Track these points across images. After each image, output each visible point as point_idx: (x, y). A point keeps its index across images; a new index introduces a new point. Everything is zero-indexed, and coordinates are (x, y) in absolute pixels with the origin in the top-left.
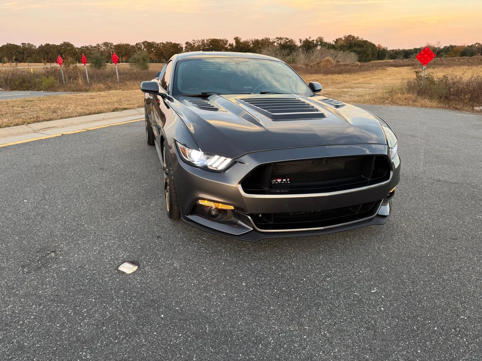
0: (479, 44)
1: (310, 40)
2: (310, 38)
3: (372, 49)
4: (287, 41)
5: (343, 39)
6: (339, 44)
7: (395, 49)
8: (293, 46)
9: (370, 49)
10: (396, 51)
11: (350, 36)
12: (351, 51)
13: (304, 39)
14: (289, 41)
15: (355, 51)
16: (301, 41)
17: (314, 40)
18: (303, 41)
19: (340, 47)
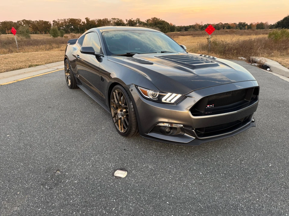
0: (221, 23)
1: (132, 20)
2: (132, 19)
3: (168, 26)
4: (119, 20)
5: (151, 20)
6: (149, 23)
7: (179, 26)
8: (122, 23)
9: (166, 26)
10: (180, 27)
11: (155, 18)
12: (156, 27)
13: (128, 20)
14: (120, 21)
15: (158, 27)
16: (127, 20)
17: (134, 20)
18: (128, 21)
19: (150, 25)
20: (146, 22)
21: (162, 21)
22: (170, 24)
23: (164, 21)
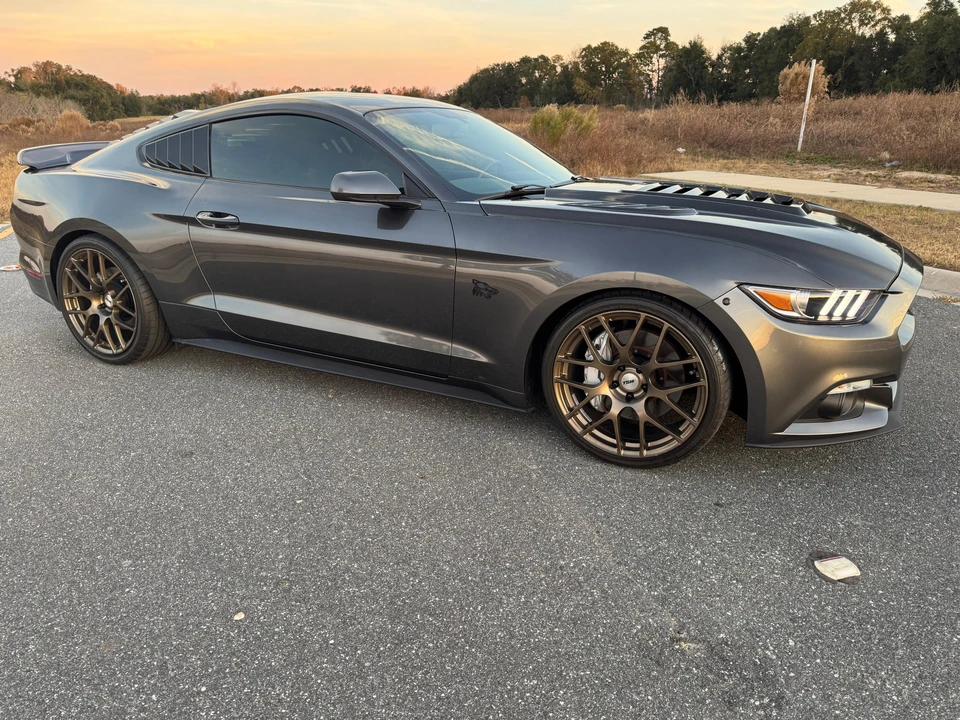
3: (109, 94)
5: (35, 70)
6: (27, 81)
7: (154, 94)
9: (105, 94)
10: (159, 99)
11: (48, 64)
12: (66, 98)
15: (72, 98)
19: (32, 88)
20: (12, 79)
21: (83, 75)
22: (115, 87)
23: (90, 79)
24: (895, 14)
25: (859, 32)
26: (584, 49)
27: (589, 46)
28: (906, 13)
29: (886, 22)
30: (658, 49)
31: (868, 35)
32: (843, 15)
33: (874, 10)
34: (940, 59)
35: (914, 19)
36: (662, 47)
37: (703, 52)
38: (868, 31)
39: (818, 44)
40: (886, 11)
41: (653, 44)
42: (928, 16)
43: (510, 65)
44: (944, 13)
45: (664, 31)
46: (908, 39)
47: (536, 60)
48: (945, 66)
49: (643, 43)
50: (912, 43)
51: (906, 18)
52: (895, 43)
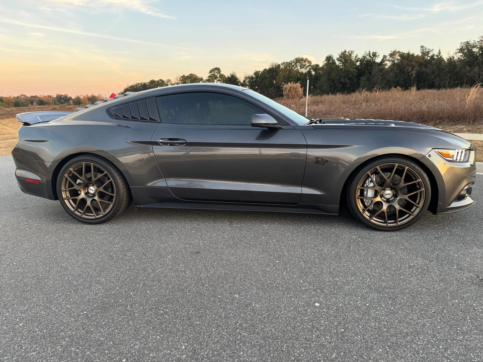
0: (24, 95)
24: (313, 63)
25: (301, 71)
26: (181, 77)
27: (184, 76)
28: (317, 63)
29: (310, 67)
30: (216, 77)
31: (304, 72)
32: (293, 64)
33: (305, 62)
34: (333, 82)
35: (321, 65)
36: (218, 76)
37: (237, 79)
38: (304, 71)
39: (285, 76)
40: (310, 62)
41: (214, 75)
42: (326, 65)
43: (145, 84)
44: (332, 64)
45: (218, 69)
46: (320, 74)
47: (158, 81)
48: (335, 85)
49: (209, 75)
50: (321, 76)
51: (317, 65)
52: (315, 75)
